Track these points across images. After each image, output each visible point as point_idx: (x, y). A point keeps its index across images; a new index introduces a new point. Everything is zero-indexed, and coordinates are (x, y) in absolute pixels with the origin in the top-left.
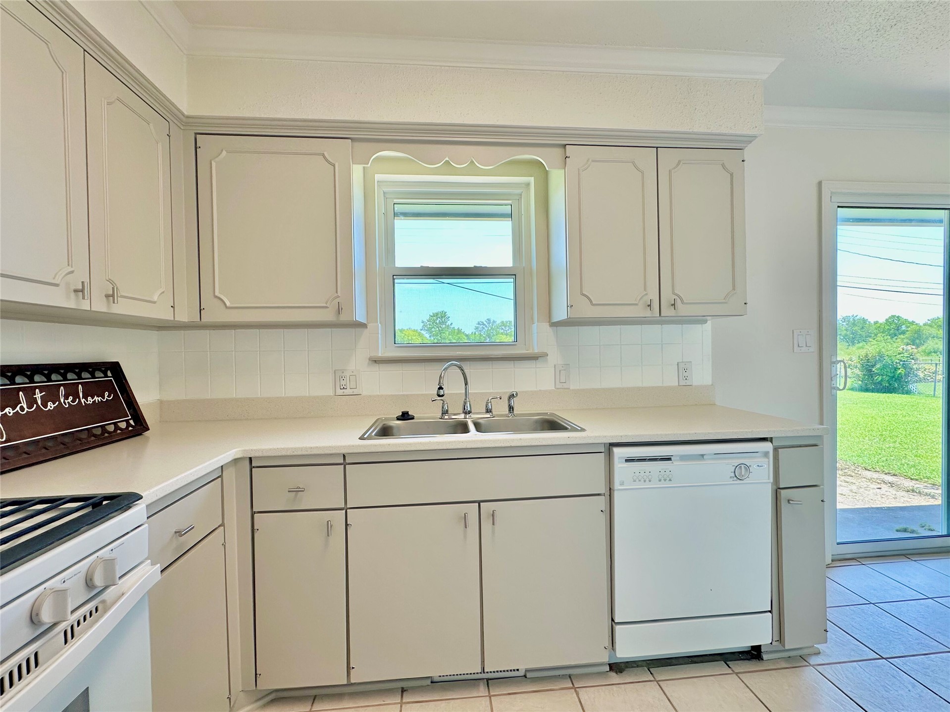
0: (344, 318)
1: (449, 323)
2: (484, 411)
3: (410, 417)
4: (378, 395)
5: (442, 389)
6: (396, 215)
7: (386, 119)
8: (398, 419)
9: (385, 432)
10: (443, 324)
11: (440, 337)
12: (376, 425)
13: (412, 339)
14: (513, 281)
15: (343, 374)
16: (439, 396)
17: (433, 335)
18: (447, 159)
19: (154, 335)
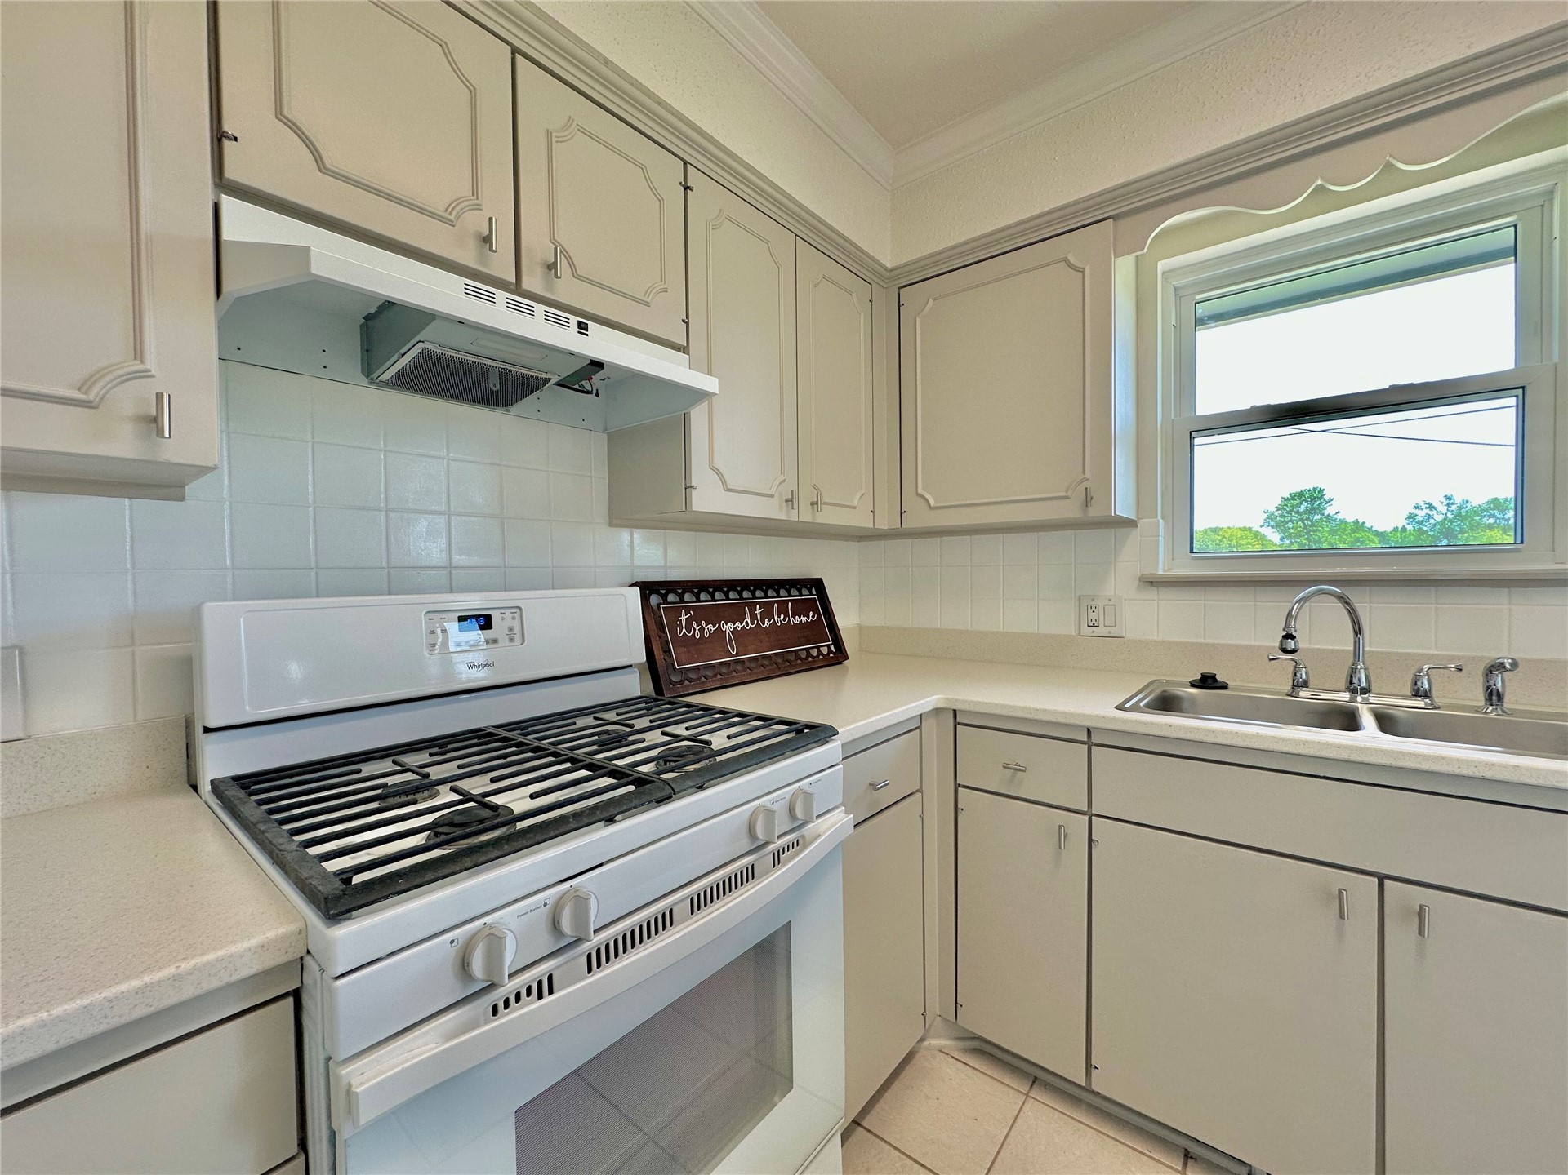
0: (1094, 512)
1: (1330, 510)
2: (1408, 691)
3: (1218, 685)
4: (1155, 641)
5: (1293, 638)
6: (1199, 322)
7: (1180, 159)
8: (1193, 685)
9: (1166, 703)
10: (1315, 513)
11: (1308, 539)
12: (1149, 690)
13: (1238, 545)
14: (1514, 403)
15: (1092, 603)
16: (1285, 651)
17: (1289, 537)
18: (1319, 182)
19: (854, 548)
